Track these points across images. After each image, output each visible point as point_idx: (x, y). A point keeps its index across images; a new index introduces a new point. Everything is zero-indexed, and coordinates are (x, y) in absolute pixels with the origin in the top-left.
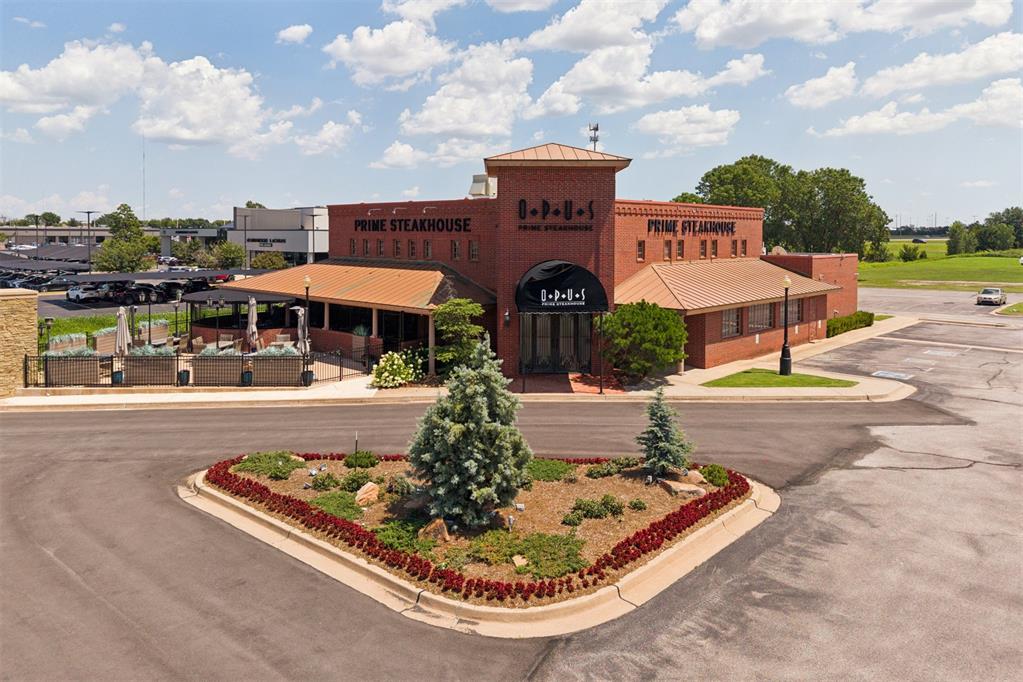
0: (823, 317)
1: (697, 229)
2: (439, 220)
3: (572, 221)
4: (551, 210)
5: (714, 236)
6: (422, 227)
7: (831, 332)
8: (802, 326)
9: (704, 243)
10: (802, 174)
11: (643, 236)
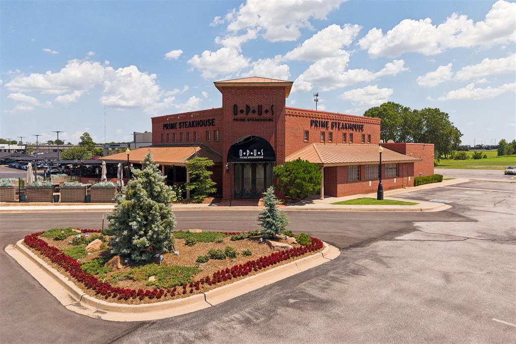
0: (412, 175)
1: (341, 127)
2: (200, 121)
3: (262, 116)
4: (251, 110)
5: (351, 132)
6: (193, 126)
7: (416, 183)
8: (398, 179)
9: (345, 135)
10: (415, 111)
11: (308, 129)
